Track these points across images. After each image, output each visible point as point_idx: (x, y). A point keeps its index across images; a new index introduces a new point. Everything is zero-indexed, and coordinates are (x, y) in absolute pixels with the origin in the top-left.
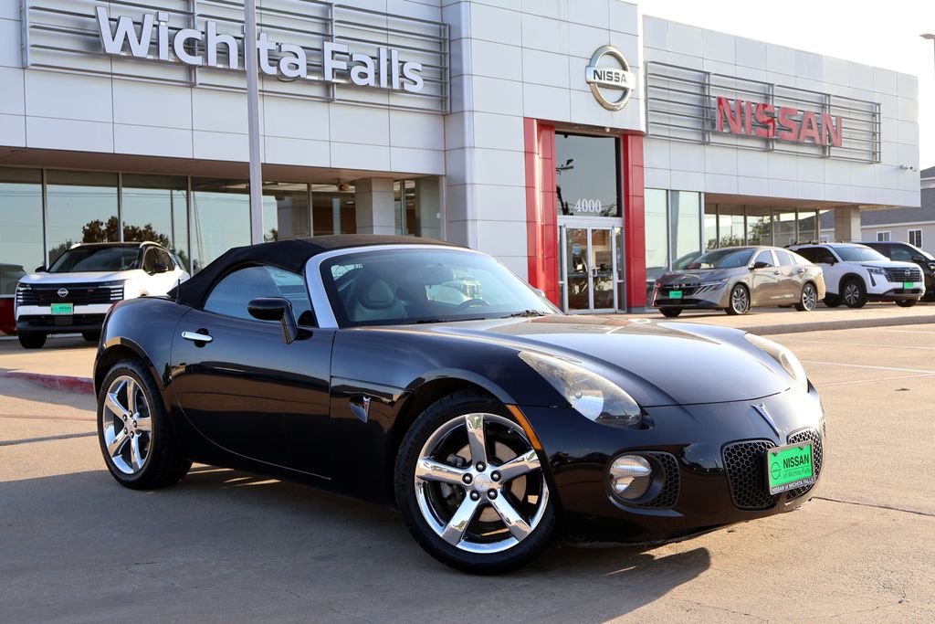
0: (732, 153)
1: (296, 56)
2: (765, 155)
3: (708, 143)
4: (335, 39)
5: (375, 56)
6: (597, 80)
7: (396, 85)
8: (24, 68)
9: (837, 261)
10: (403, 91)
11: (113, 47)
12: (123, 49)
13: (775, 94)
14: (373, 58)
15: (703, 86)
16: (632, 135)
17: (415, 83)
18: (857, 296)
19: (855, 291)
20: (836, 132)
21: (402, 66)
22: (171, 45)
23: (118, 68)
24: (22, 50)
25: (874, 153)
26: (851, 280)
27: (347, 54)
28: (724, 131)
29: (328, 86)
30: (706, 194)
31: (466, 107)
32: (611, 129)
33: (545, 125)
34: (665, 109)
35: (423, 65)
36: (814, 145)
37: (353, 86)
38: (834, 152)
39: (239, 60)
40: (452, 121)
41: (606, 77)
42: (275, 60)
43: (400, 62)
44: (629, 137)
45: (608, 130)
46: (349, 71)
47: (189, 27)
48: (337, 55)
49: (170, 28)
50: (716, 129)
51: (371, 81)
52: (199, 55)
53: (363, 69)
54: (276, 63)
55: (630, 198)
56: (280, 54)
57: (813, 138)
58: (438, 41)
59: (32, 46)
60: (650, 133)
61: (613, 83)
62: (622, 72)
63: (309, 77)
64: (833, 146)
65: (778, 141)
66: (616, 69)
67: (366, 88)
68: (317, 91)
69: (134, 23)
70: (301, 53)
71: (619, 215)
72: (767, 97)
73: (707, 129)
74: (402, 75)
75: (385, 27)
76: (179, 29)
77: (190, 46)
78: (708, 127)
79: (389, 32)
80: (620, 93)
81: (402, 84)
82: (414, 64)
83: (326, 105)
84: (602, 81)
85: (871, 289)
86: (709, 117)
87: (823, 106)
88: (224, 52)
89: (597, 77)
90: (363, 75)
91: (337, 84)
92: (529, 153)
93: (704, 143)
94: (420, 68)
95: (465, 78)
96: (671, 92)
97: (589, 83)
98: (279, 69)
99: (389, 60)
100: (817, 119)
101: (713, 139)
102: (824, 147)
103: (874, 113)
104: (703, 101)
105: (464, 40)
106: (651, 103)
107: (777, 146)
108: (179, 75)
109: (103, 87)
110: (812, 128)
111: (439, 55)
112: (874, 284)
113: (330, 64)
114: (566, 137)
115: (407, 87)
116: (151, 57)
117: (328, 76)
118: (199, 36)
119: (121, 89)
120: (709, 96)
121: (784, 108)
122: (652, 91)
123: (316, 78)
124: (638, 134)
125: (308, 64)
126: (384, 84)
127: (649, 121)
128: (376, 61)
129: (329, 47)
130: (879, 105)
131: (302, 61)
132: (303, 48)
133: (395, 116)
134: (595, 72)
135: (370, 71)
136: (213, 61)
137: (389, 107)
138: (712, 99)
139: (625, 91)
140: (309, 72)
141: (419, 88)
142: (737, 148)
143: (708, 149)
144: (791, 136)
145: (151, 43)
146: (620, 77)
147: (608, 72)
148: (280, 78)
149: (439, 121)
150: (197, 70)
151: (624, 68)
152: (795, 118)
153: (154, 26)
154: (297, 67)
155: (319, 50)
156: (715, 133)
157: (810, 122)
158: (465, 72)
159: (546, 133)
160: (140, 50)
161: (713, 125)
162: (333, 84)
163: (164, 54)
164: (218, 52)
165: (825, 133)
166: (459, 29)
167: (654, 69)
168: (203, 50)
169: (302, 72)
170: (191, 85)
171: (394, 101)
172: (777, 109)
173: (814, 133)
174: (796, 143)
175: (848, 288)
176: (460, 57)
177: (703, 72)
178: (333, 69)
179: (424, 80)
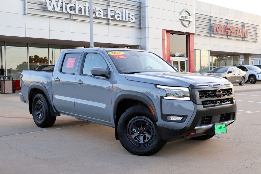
0: (218, 39)
1: (100, 11)
2: (227, 40)
3: (212, 37)
4: (111, 7)
5: (122, 11)
6: (182, 19)
7: (127, 20)
8: (25, 14)
9: (248, 70)
10: (129, 21)
11: (50, 9)
12: (53, 9)
13: (230, 23)
14: (121, 12)
15: (210, 20)
16: (191, 34)
17: (133, 19)
18: (254, 80)
19: (253, 79)
20: (246, 33)
21: (129, 14)
22: (66, 8)
23: (51, 15)
24: (25, 9)
25: (256, 39)
26: (252, 76)
27: (114, 11)
28: (216, 33)
29: (108, 20)
30: (210, 51)
31: (147, 26)
32: (186, 33)
33: (168, 31)
34: (200, 27)
35: (135, 14)
36: (240, 37)
37: (115, 20)
38: (246, 39)
39: (85, 12)
40: (142, 30)
41: (185, 18)
42: (95, 13)
43: (128, 13)
44: (190, 35)
45: (185, 33)
46: (114, 16)
47: (71, 3)
48: (111, 11)
49: (66, 3)
50: (214, 33)
51: (120, 19)
52: (73, 11)
53: (118, 15)
54: (94, 13)
55: (190, 52)
56: (96, 11)
57: (240, 35)
58: (139, 7)
59: (28, 8)
60: (196, 34)
61: (187, 19)
62: (189, 16)
63: (104, 17)
64: (245, 37)
65: (230, 36)
66: (187, 15)
67: (119, 20)
68: (105, 21)
69: (56, 2)
70: (102, 11)
71: (187, 57)
72: (228, 23)
73: (211, 32)
74: (129, 17)
75: (124, 3)
76: (68, 4)
77: (71, 8)
78: (212, 32)
79: (125, 5)
80: (189, 22)
81: (129, 20)
82: (132, 14)
83: (108, 25)
84: (184, 19)
85: (258, 78)
86: (212, 29)
87: (243, 26)
88: (80, 10)
89: (182, 18)
90: (118, 17)
91: (111, 19)
92: (163, 39)
93: (210, 37)
94: (134, 15)
95: (146, 18)
96: (202, 22)
97: (180, 19)
98: (95, 15)
99: (126, 13)
100: (241, 30)
101: (213, 35)
102: (243, 38)
103: (257, 28)
104: (210, 25)
105: (146, 7)
106: (196, 25)
107: (230, 38)
108: (68, 17)
109: (47, 20)
110: (240, 32)
111: (139, 11)
112: (259, 77)
113: (109, 14)
114: (172, 35)
115: (131, 20)
116: (60, 12)
117: (109, 17)
118: (74, 6)
119: (52, 20)
120: (212, 23)
121: (233, 27)
122: (197, 22)
123: (105, 18)
124: (193, 34)
125: (103, 14)
126: (124, 20)
127: (196, 30)
128: (122, 13)
129: (109, 9)
130: (258, 26)
131: (102, 13)
132: (102, 9)
133: (127, 28)
134: (182, 16)
135: (120, 16)
136: (77, 13)
137: (125, 26)
138: (213, 24)
139: (190, 22)
140: (104, 16)
141: (133, 21)
142: (219, 38)
143: (211, 38)
144: (234, 35)
145: (60, 7)
146: (189, 17)
147: (185, 16)
148: (95, 18)
149: (139, 30)
150: (73, 15)
151: (190, 15)
152: (235, 30)
153: (61, 3)
154: (100, 14)
155: (106, 10)
156: (213, 34)
157: (239, 31)
158: (146, 16)
159: (168, 34)
160: (57, 9)
161: (213, 32)
162: (110, 19)
163: (64, 11)
164: (79, 10)
165: (243, 34)
166: (145, 4)
167: (197, 15)
168: (75, 10)
169: (102, 16)
170: (71, 20)
171: (126, 24)
172: (230, 27)
173: (240, 34)
174: (236, 37)
175: (251, 78)
176: (145, 12)
177: (210, 16)
178: (110, 15)
179: (135, 18)
